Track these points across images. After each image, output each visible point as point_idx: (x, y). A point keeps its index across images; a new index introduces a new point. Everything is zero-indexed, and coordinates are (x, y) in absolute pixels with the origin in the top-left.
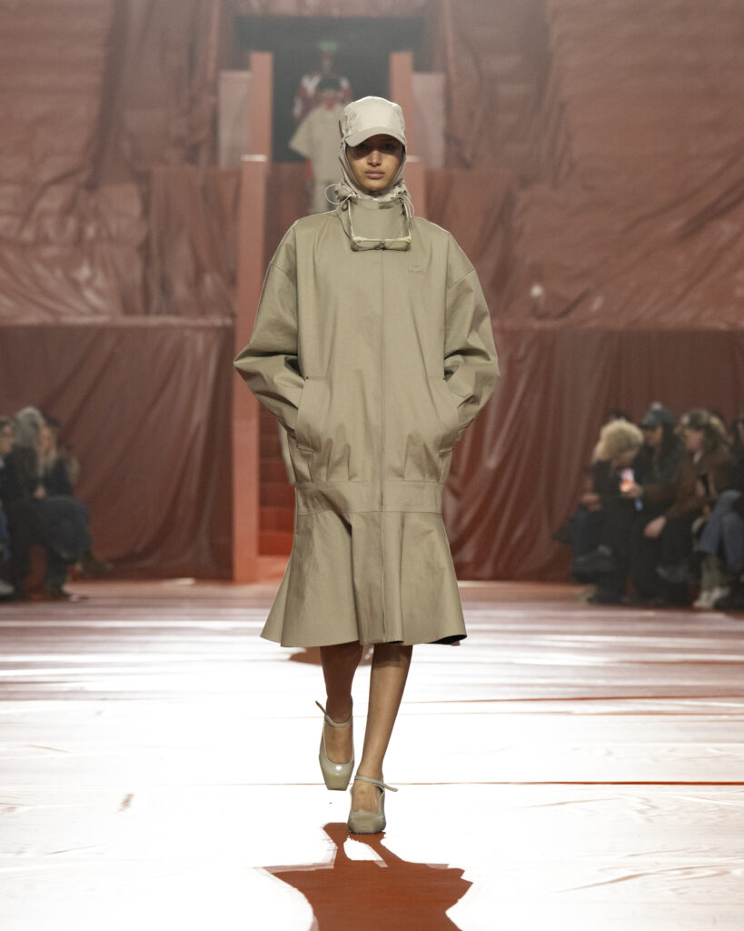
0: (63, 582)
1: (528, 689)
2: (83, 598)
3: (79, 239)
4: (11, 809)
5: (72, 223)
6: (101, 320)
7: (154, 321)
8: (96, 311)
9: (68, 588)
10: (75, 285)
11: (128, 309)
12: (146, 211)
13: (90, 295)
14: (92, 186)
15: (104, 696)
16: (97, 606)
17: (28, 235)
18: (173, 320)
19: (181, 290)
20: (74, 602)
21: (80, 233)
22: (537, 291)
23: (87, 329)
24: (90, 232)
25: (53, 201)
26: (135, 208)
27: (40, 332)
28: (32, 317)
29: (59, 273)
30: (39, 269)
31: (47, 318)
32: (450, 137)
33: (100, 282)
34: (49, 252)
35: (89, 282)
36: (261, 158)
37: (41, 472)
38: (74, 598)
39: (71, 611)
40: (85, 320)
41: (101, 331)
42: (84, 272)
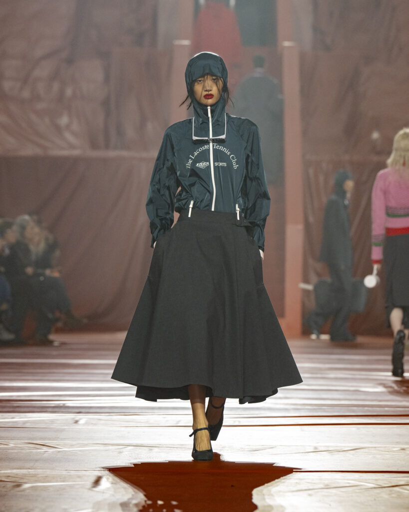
0: (49, 332)
1: (370, 409)
2: (63, 344)
3: (61, 97)
4: (19, 486)
5: (56, 86)
6: (76, 153)
7: (112, 154)
8: (72, 147)
9: (52, 337)
10: (58, 129)
11: (94, 145)
12: (107, 79)
13: (68, 136)
14: (70, 61)
15: (79, 410)
16: (72, 349)
17: (26, 94)
18: (125, 153)
19: (130, 132)
20: (57, 347)
21: (62, 93)
22: (375, 135)
23: (66, 159)
24: (69, 92)
25: (43, 71)
26: (100, 76)
27: (34, 161)
28: (29, 151)
29: (47, 120)
30: (33, 117)
31: (38, 151)
32: (316, 29)
33: (75, 126)
34: (40, 106)
35: (68, 126)
36: (186, 42)
37: (33, 257)
38: (56, 344)
39: (55, 353)
40: (65, 153)
41: (76, 160)
42: (64, 120)
